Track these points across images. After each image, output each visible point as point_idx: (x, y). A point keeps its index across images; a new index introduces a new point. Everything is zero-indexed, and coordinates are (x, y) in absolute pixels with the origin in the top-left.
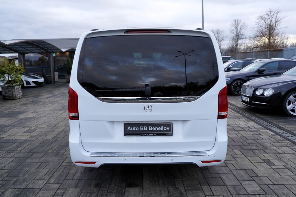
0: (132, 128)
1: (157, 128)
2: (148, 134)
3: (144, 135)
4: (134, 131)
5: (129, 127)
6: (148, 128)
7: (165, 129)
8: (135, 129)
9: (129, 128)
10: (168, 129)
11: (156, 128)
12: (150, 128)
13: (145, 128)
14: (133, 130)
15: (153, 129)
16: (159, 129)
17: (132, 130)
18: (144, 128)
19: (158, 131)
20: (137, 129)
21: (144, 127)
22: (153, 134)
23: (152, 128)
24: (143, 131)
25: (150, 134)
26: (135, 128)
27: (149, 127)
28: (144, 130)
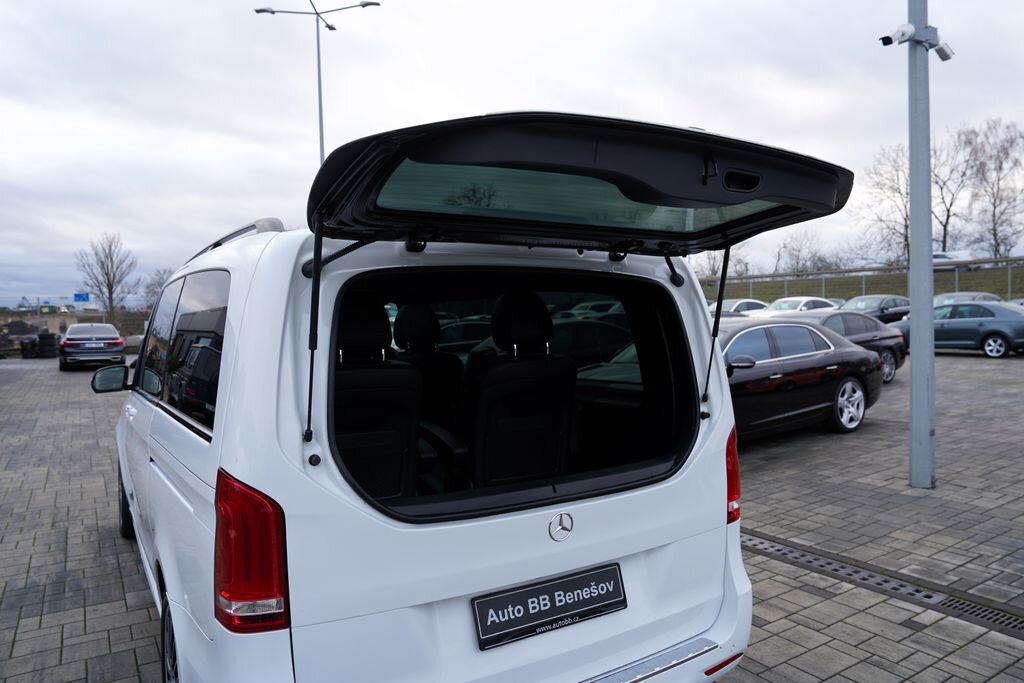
0: (500, 612)
1: (578, 594)
2: (556, 621)
3: (543, 629)
4: (510, 623)
5: (491, 611)
6: (552, 600)
7: (602, 589)
8: (514, 614)
9: (492, 617)
10: (611, 589)
11: (575, 593)
12: (561, 598)
13: (542, 603)
14: (507, 618)
15: (567, 598)
16: (584, 593)
17: (502, 620)
18: (539, 603)
19: (585, 602)
20: (519, 611)
21: (541, 598)
22: (572, 616)
23: (565, 597)
24: (541, 614)
25: (562, 619)
26: (510, 609)
27: (556, 594)
28: (543, 608)
